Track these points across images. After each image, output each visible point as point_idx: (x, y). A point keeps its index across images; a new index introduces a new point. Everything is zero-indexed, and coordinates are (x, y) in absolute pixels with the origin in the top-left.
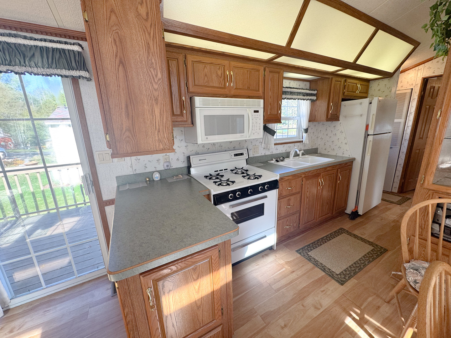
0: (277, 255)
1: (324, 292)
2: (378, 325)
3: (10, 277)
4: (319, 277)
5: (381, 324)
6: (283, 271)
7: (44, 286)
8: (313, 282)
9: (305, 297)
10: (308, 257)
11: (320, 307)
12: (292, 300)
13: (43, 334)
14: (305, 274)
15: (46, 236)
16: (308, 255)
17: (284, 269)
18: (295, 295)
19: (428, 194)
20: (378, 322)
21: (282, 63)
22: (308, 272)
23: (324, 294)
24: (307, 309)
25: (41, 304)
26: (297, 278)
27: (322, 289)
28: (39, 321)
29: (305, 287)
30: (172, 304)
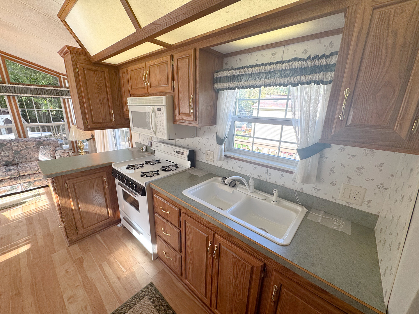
0: (146, 263)
1: (84, 309)
4: (106, 307)
6: (121, 270)
8: (101, 298)
9: (85, 288)
10: (140, 297)
11: (69, 301)
12: (87, 277)
14: (113, 291)
16: (144, 296)
17: (124, 270)
18: (90, 280)
21: (186, 40)
22: (116, 294)
23: (82, 308)
24: (73, 289)
26: (110, 282)
27: (88, 307)
29: (96, 289)
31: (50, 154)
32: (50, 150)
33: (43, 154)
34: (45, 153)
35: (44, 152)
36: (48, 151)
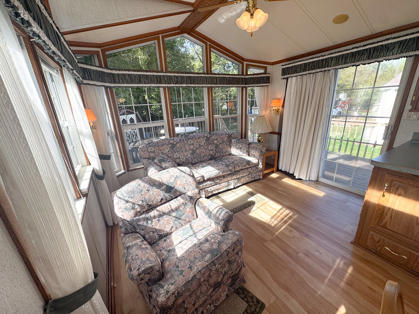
3: (324, 171)
7: (334, 181)
13: (325, 195)
15: (344, 164)
25: (329, 187)
28: (327, 191)
30: (398, 203)
31: (246, 148)
32: (245, 144)
33: (238, 148)
34: (241, 148)
35: (239, 146)
36: (244, 145)
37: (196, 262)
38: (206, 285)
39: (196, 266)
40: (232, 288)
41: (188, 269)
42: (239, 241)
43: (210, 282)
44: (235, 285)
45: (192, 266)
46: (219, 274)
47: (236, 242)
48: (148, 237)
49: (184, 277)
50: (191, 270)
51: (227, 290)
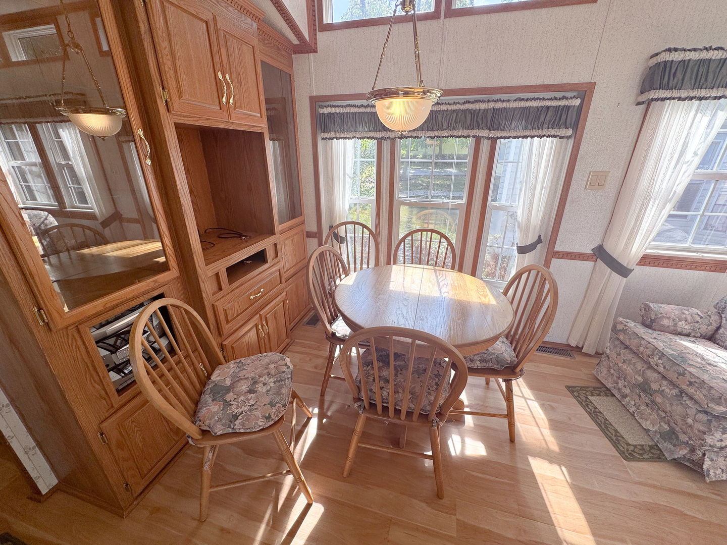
2: (263, 527)
5: (261, 521)
19: (70, 337)
20: (259, 527)
37: (701, 389)
38: (643, 367)
39: (696, 391)
40: (658, 439)
41: (689, 381)
42: (710, 390)
43: (647, 372)
44: (663, 442)
45: (694, 385)
46: (658, 382)
47: (706, 385)
48: (722, 332)
49: (676, 379)
50: (688, 385)
51: (654, 430)
